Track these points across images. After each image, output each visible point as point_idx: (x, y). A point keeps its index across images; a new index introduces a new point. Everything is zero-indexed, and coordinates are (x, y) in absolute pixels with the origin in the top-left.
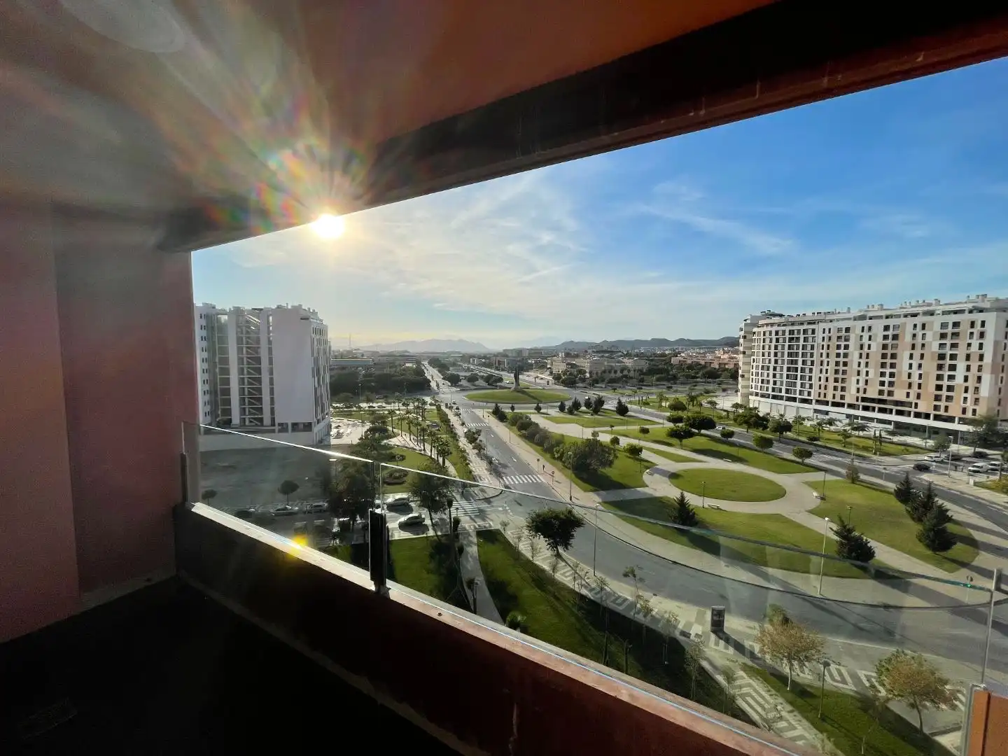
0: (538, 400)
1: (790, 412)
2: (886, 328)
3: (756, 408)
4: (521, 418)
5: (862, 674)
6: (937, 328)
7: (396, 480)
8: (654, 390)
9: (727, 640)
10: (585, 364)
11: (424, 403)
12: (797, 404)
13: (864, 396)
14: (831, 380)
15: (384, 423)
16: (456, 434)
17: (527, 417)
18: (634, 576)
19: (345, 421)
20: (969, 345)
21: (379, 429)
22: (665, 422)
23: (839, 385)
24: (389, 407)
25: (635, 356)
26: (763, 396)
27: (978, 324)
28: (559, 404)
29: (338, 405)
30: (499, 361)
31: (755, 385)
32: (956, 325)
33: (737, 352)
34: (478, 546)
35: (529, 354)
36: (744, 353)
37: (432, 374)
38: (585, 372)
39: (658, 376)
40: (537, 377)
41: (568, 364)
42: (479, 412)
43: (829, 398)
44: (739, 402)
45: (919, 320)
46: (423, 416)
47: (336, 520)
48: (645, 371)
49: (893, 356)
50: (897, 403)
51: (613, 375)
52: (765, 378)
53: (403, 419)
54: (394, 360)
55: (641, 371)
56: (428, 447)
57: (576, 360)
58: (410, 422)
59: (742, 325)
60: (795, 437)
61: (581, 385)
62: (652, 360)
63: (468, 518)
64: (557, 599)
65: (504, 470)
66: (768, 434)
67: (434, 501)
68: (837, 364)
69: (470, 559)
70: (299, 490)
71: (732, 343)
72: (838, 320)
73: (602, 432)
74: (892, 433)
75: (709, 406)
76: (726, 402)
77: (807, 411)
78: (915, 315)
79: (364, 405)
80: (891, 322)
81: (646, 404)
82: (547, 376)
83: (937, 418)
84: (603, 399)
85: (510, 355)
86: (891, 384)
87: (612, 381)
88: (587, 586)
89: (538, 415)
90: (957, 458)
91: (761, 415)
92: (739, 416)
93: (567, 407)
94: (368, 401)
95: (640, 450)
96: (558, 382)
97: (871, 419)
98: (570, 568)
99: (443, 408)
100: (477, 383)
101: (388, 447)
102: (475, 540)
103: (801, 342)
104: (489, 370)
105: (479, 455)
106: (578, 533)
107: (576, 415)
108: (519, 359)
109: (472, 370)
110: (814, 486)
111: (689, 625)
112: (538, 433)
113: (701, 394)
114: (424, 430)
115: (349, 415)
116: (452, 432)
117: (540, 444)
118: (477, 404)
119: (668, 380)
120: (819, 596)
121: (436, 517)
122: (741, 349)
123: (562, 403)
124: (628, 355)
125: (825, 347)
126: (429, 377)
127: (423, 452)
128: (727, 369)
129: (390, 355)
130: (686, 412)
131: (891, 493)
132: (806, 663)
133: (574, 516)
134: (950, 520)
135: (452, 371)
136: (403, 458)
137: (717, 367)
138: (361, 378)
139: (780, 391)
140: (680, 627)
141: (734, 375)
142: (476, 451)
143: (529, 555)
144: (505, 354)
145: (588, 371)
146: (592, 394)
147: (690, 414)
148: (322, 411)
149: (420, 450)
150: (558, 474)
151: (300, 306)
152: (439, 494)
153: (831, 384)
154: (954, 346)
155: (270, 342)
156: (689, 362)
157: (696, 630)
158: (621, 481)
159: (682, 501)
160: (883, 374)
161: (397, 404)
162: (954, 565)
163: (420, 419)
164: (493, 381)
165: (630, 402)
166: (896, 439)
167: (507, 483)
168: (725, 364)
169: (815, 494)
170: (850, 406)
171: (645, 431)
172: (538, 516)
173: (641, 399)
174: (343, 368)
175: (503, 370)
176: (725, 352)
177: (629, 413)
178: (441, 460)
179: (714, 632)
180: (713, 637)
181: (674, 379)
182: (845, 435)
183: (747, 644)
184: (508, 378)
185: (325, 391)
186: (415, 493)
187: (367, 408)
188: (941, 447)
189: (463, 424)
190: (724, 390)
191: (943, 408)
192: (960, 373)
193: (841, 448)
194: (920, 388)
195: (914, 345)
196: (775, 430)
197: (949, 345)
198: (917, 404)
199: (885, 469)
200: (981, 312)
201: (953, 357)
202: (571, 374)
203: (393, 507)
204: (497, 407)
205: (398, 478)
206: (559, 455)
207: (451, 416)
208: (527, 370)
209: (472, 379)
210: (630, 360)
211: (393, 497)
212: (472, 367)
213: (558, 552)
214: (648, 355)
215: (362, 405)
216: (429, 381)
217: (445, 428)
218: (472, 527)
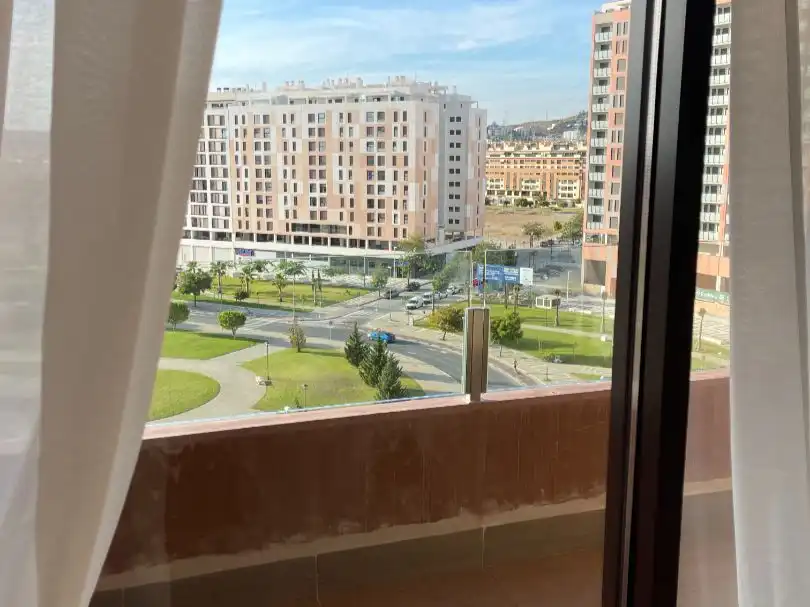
2: (311, 118)
6: (362, 121)
12: (211, 243)
13: (295, 221)
14: (253, 200)
20: (394, 144)
23: (264, 207)
27: (401, 116)
32: (381, 115)
43: (253, 229)
45: (344, 107)
49: (322, 161)
50: (333, 228)
60: (218, 297)
68: (258, 172)
72: (252, 103)
74: (331, 273)
77: (226, 251)
78: (339, 100)
80: (316, 109)
83: (373, 245)
86: (323, 201)
90: (393, 295)
97: (306, 255)
110: (253, 366)
125: (241, 147)
153: (253, 206)
154: (380, 145)
160: (312, 188)
166: (335, 280)
169: (259, 379)
170: (280, 238)
182: (281, 282)
188: (379, 284)
191: (376, 231)
192: (388, 183)
193: (278, 304)
194: (352, 205)
195: (341, 145)
196: (188, 290)
197: (376, 145)
198: (351, 228)
199: (331, 323)
200: (402, 99)
201: (381, 161)
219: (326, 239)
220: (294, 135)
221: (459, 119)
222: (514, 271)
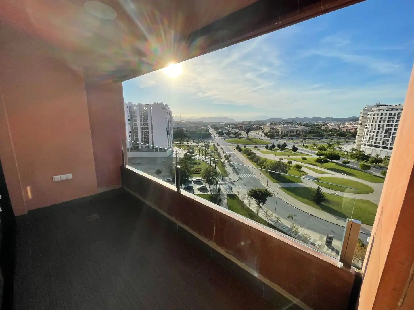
0: (256, 143)
1: (382, 153)
3: (363, 151)
4: (248, 151)
7: (197, 172)
8: (311, 141)
9: (333, 249)
10: (279, 128)
11: (209, 143)
12: (387, 150)
15: (193, 150)
16: (220, 156)
17: (251, 150)
18: (292, 219)
19: (179, 148)
22: (315, 155)
24: (195, 144)
25: (304, 125)
26: (369, 145)
28: (266, 145)
29: (176, 142)
30: (240, 126)
31: (365, 140)
33: (357, 124)
34: (227, 199)
35: (254, 123)
36: (361, 124)
37: (212, 131)
38: (279, 132)
39: (314, 134)
40: (257, 134)
41: (271, 128)
42: (231, 148)
44: (355, 148)
48: (308, 132)
51: (292, 133)
52: (371, 137)
53: (199, 149)
54: (198, 124)
55: (306, 132)
56: (209, 160)
57: (275, 126)
58: (203, 150)
59: (362, 111)
61: (276, 137)
62: (312, 127)
63: (224, 189)
65: (239, 172)
66: (369, 163)
67: (210, 180)
69: (224, 204)
70: (162, 173)
71: (355, 120)
73: (285, 158)
75: (338, 149)
76: (347, 148)
79: (185, 143)
81: (307, 147)
82: (261, 133)
84: (286, 144)
85: (245, 124)
87: (291, 136)
88: (272, 220)
89: (256, 150)
91: (366, 154)
92: (353, 154)
93: (269, 147)
94: (187, 141)
95: (301, 167)
96: (266, 136)
98: (264, 212)
99: (216, 145)
100: (230, 135)
101: (194, 160)
102: (226, 197)
103: (396, 119)
104: (236, 130)
105: (229, 165)
106: (269, 199)
107: (273, 150)
108: (249, 126)
109: (229, 130)
111: (316, 241)
112: (255, 157)
113: (335, 144)
114: (208, 154)
115: (180, 146)
117: (256, 162)
118: (230, 144)
119: (319, 136)
121: (212, 187)
122: (360, 122)
124: (300, 125)
126: (211, 133)
127: (207, 162)
128: (350, 132)
129: (196, 123)
130: (325, 151)
133: (268, 192)
135: (220, 130)
136: (200, 164)
137: (345, 131)
138: (185, 132)
139: (379, 143)
141: (354, 135)
142: (228, 163)
143: (248, 205)
144: (243, 123)
146: (282, 142)
147: (328, 152)
148: (170, 145)
149: (207, 161)
150: (263, 175)
151: (162, 103)
152: (213, 179)
155: (151, 118)
156: (331, 128)
157: (318, 243)
158: (290, 179)
159: (318, 190)
161: (198, 143)
163: (207, 149)
164: (237, 135)
165: (299, 146)
167: (241, 177)
168: (350, 130)
171: (305, 159)
172: (252, 190)
173: (304, 144)
174: (178, 128)
175: (242, 130)
176: (350, 124)
177: (298, 151)
178: (214, 166)
179: (327, 245)
180: (326, 247)
181: (322, 136)
184: (244, 134)
185: (171, 137)
186: (204, 178)
187: (187, 144)
189: (224, 152)
190: (347, 142)
202: (272, 133)
203: (195, 182)
204: (238, 146)
205: (198, 171)
206: (264, 167)
207: (219, 149)
208: (252, 130)
209: (228, 134)
210: (301, 127)
211: (196, 178)
212: (229, 129)
213: (260, 205)
214: (310, 124)
215: (184, 143)
216: (210, 134)
217: (216, 153)
218: (226, 192)
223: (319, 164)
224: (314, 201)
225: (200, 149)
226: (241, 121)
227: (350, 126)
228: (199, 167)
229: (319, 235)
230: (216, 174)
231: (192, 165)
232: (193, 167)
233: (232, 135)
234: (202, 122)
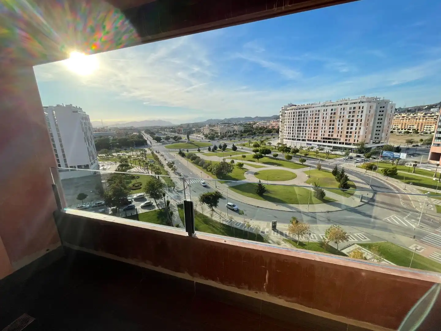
1: (298, 145)
2: (332, 110)
3: (286, 144)
4: (192, 155)
5: (320, 235)
6: (348, 110)
7: (137, 188)
8: (247, 139)
9: (278, 232)
10: (218, 129)
11: (145, 151)
12: (301, 142)
13: (324, 137)
14: (313, 131)
15: (126, 162)
16: (163, 164)
17: (194, 154)
18: (244, 214)
19: (106, 162)
20: (358, 116)
21: (124, 165)
22: (252, 152)
23: (315, 133)
24: (128, 154)
25: (239, 125)
26: (289, 139)
27: (361, 108)
28: (208, 147)
29: (101, 155)
30: (179, 130)
31: (286, 135)
32: (354, 108)
33: (278, 121)
34: (178, 211)
35: (193, 126)
36: (282, 122)
37: (147, 137)
38: (218, 133)
39: (248, 133)
40: (197, 136)
41: (210, 130)
42: (172, 154)
43: (312, 139)
44: (280, 142)
45: (343, 106)
46: (146, 157)
47: (110, 208)
48: (243, 131)
49: (334, 121)
50: (334, 139)
51: (230, 134)
52: (289, 132)
54: (127, 130)
55: (241, 132)
56: (150, 171)
57: (215, 128)
58: (140, 161)
59: (281, 110)
60: (300, 154)
61: (216, 139)
62: (245, 127)
63: (173, 200)
64: (214, 227)
65: (186, 178)
66: (290, 154)
67: (156, 194)
68: (315, 125)
69: (175, 217)
70: (88, 197)
71: (277, 118)
72: (316, 107)
73: (227, 158)
74: (332, 151)
75: (268, 144)
76: (275, 143)
77: (304, 144)
78: (341, 105)
79: (115, 154)
80: (333, 108)
81: (244, 145)
82: (201, 136)
83: (346, 144)
84: (226, 144)
85: (184, 126)
86: (332, 132)
87: (230, 136)
88: (225, 220)
89: (199, 153)
90: (351, 158)
91: (288, 147)
92: (280, 148)
93: (211, 149)
94: (117, 152)
95: (243, 164)
96: (207, 138)
97: (326, 146)
98: (218, 214)
99: (155, 153)
100: (169, 140)
101: (131, 173)
102: (177, 208)
103: (303, 117)
104: (175, 134)
105: (175, 172)
106: (220, 200)
107: (216, 152)
108: (188, 128)
109: (167, 135)
110: (306, 172)
111: (264, 229)
112: (200, 161)
113: (265, 140)
114: (147, 164)
115: (107, 159)
116: (161, 163)
117: (201, 166)
118: (170, 150)
119: (252, 135)
120: (307, 211)
121: (158, 201)
122: (280, 120)
123: (209, 147)
124: (236, 125)
125: (311, 118)
126: (146, 139)
127: (148, 174)
128: (275, 129)
129: (125, 129)
130: (259, 148)
131: (330, 173)
132: (303, 235)
133: (218, 194)
134: (348, 180)
135: (157, 135)
136: (138, 177)
137: (271, 128)
138: (111, 141)
139: (295, 136)
140: (261, 230)
141: (278, 132)
142: (173, 171)
143: (201, 212)
144: (181, 126)
145: (219, 132)
146: (222, 142)
147: (261, 148)
148: (93, 158)
150: (211, 178)
151: (71, 105)
152: (159, 191)
153: (313, 133)
154: (353, 116)
155: (56, 125)
156: (260, 126)
157: (266, 230)
158: (235, 178)
159: (260, 183)
160: (330, 128)
161: (131, 152)
162: (349, 195)
163: (144, 159)
164: (177, 139)
165: (238, 145)
166: (333, 153)
167: (188, 183)
168: (274, 127)
169: (307, 176)
170: (319, 141)
171: (244, 157)
172: (203, 195)
173: (242, 143)
174: (101, 137)
175: (181, 134)
176: (274, 122)
177: (237, 150)
178: (157, 176)
179: (273, 230)
180: (273, 231)
181: (255, 134)
182: (317, 152)
183: (284, 232)
184: (184, 137)
185: (93, 150)
186: (147, 192)
187: (117, 156)
188: (347, 154)
189: (165, 160)
190: (274, 138)
191: (348, 140)
192: (354, 127)
193: (316, 158)
194: (341, 133)
195: (340, 116)
196: (293, 152)
197: (351, 116)
198: (340, 139)
199: (329, 164)
200: (363, 103)
201: (352, 121)
202: (212, 134)
203: (137, 200)
204: (180, 151)
205: (138, 186)
206: (210, 169)
207: (159, 157)
208: (192, 133)
209: (167, 138)
210: (237, 127)
211: (136, 195)
212: (166, 133)
213: (213, 209)
214: (244, 124)
215: (113, 154)
216: (146, 141)
217: (157, 162)
218: (175, 204)
219: (332, 142)
220: (326, 115)
221: (384, 107)
222: (398, 154)
223: (256, 160)
224: (258, 193)
225: (136, 159)
226: (179, 124)
227: (274, 124)
228: (138, 181)
229: (266, 223)
230: (161, 185)
231: (128, 181)
232: (131, 182)
233: (171, 140)
234: (132, 127)
